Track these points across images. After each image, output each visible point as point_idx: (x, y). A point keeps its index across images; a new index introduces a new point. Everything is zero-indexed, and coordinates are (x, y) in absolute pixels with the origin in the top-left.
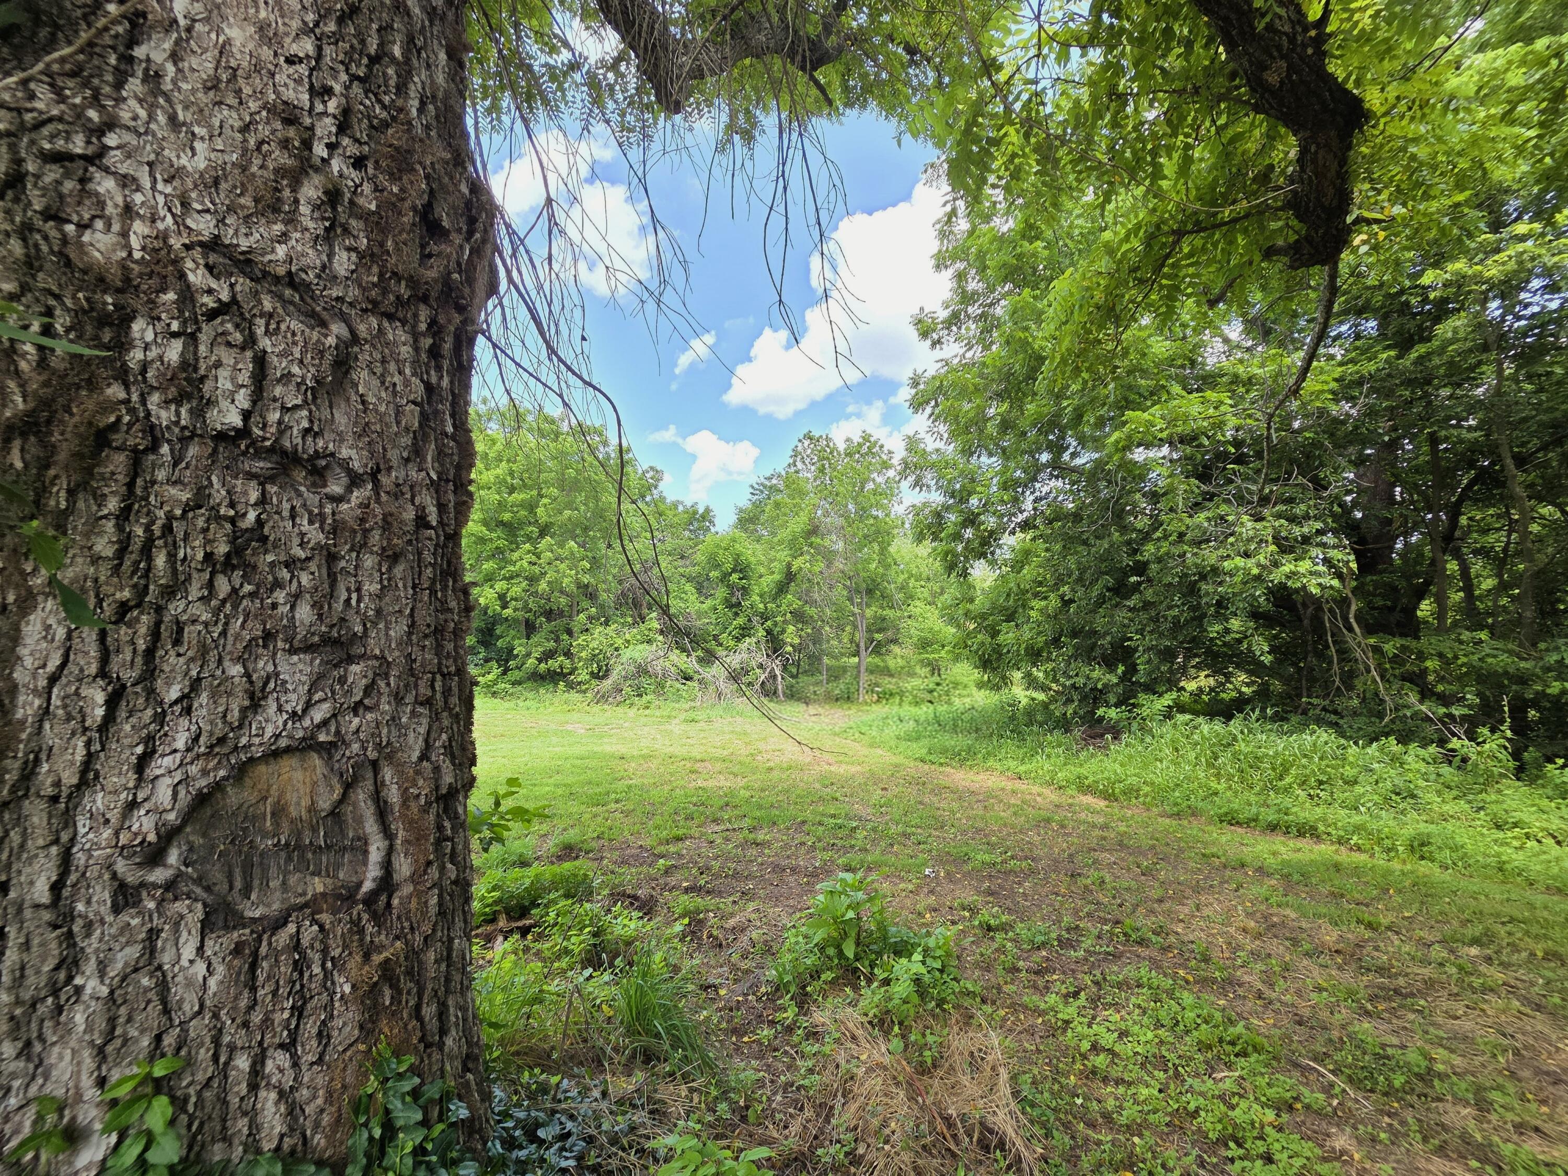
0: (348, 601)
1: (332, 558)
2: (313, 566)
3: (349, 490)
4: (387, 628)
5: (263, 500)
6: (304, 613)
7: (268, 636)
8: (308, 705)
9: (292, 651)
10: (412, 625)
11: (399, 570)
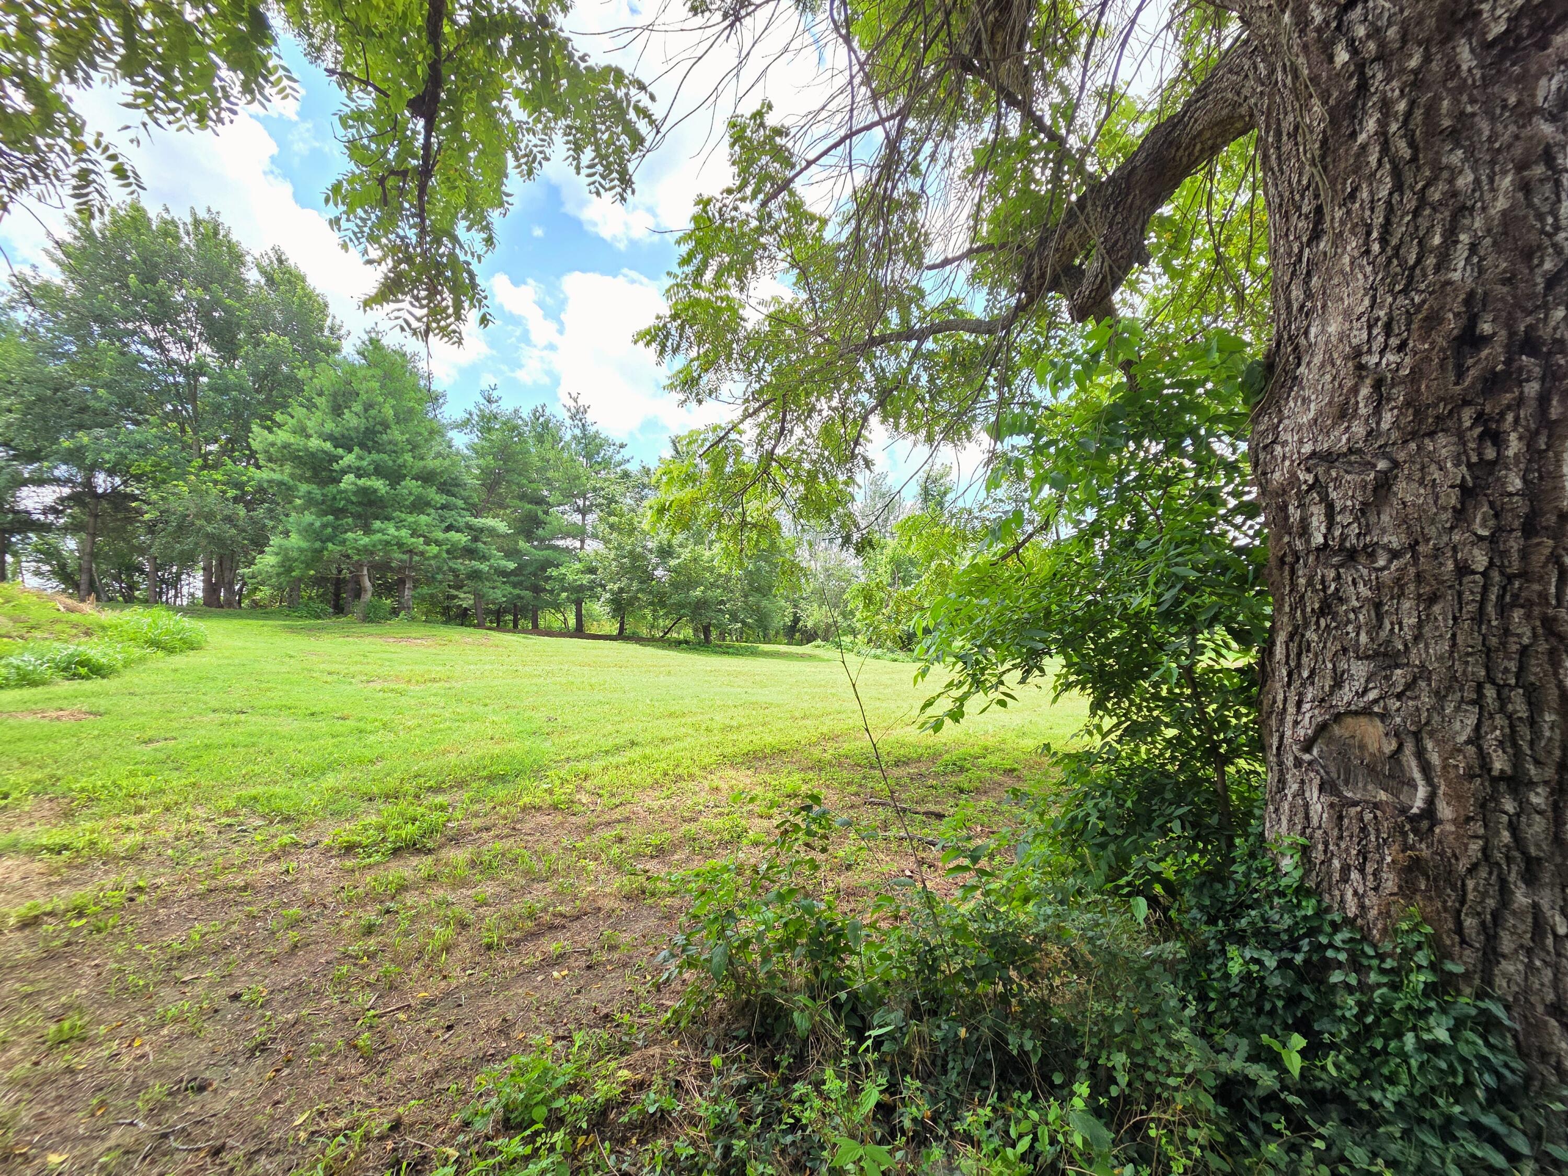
0: (1392, 630)
1: (1378, 606)
2: (1364, 611)
3: (1390, 561)
4: (1427, 647)
5: (1338, 577)
6: (1363, 638)
7: (1345, 650)
8: (1366, 691)
9: (1358, 658)
10: (1454, 645)
11: (1437, 609)
